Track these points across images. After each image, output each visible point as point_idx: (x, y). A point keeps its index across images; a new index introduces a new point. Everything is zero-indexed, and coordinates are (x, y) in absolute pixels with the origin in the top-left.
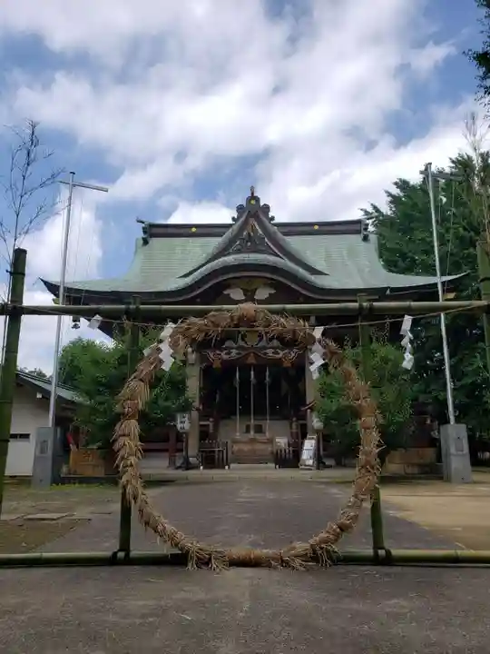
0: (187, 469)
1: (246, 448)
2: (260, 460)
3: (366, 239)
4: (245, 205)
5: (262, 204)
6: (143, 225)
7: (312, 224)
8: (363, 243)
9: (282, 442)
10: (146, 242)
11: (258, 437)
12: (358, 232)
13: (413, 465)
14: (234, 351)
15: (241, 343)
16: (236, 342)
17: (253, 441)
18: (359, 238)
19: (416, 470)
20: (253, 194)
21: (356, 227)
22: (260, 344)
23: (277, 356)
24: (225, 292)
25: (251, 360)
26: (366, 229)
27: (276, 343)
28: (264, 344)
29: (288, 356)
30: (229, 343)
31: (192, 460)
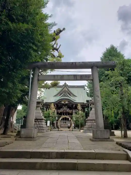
0: (55, 129)
2: (66, 127)
4: (64, 84)
5: (67, 84)
7: (75, 86)
9: (69, 125)
11: (66, 124)
12: (83, 88)
15: (63, 109)
16: (62, 109)
17: (64, 124)
18: (83, 89)
21: (83, 87)
24: (61, 102)
25: (65, 112)
26: (84, 88)
27: (69, 109)
28: (67, 109)
29: (70, 111)
30: (61, 109)
31: (56, 127)
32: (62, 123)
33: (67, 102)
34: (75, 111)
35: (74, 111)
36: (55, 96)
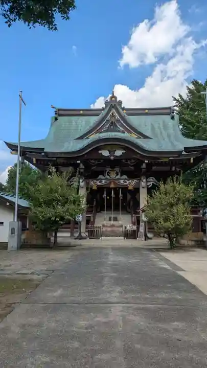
0: (80, 239)
1: (109, 229)
2: (116, 235)
3: (173, 118)
4: (109, 101)
5: (118, 100)
6: (55, 110)
7: (144, 109)
8: (172, 120)
10: (56, 119)
11: (115, 223)
12: (168, 114)
13: (192, 240)
14: (103, 181)
15: (108, 177)
16: (104, 176)
17: (113, 226)
18: (169, 117)
19: (193, 243)
20: (113, 94)
21: (168, 111)
22: (117, 178)
23: (125, 184)
24: (100, 152)
25: (112, 186)
26: (173, 113)
27: (125, 177)
28: (118, 177)
29: (131, 184)
30: (101, 177)
31: (83, 235)
32: (105, 223)
33: (119, 153)
34: (149, 184)
35: (143, 184)
36: (81, 138)
